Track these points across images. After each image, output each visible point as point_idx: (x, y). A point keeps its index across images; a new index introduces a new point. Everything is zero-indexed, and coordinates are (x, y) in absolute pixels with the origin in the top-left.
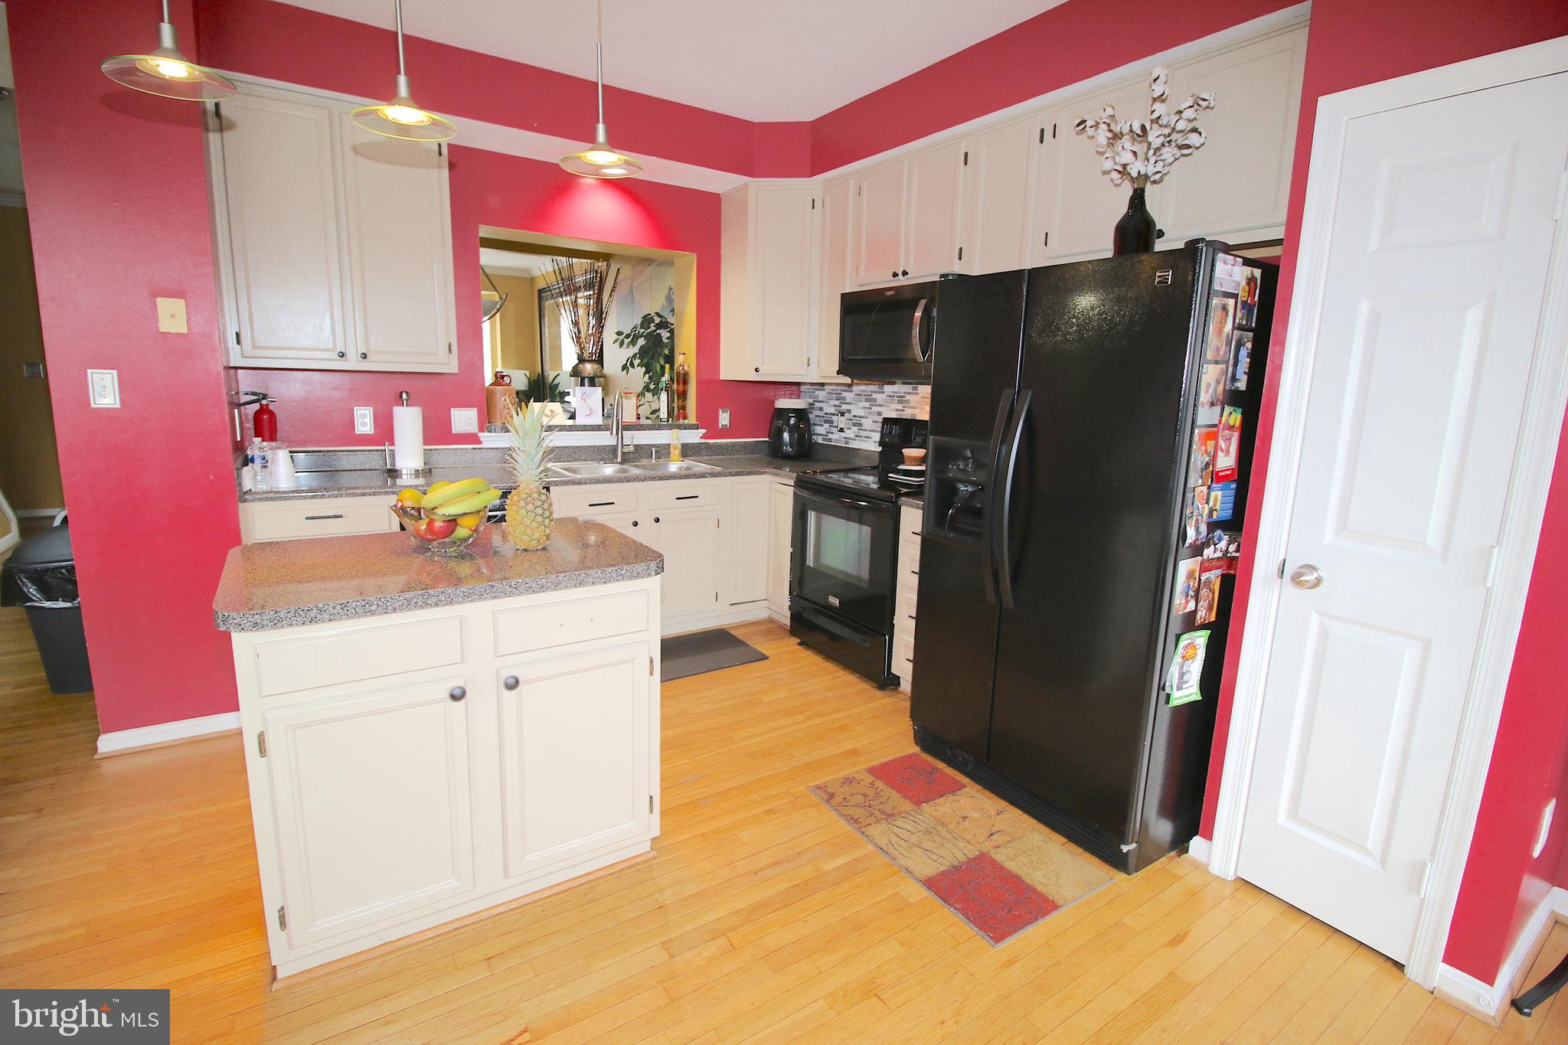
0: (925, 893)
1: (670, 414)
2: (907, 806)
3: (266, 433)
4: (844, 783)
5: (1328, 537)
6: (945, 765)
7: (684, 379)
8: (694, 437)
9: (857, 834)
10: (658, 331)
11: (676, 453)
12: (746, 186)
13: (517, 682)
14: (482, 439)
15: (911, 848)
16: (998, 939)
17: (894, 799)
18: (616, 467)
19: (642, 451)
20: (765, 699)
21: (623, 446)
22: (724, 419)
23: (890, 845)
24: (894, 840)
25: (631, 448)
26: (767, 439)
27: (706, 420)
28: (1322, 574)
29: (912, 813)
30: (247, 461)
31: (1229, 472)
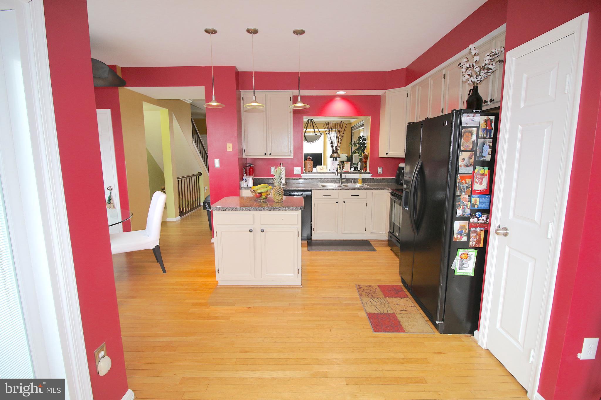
0: (366, 316)
1: (362, 169)
2: (382, 296)
3: (248, 174)
4: (367, 286)
5: (511, 217)
6: (407, 291)
7: (366, 157)
8: (368, 176)
9: (359, 299)
10: (364, 142)
11: (360, 181)
12: (385, 92)
13: (264, 231)
14: (302, 176)
15: (372, 305)
16: (375, 331)
17: (380, 294)
18: (339, 185)
19: (348, 181)
20: (364, 261)
21: (342, 179)
22: (380, 170)
23: (366, 303)
24: (369, 302)
25: (345, 180)
26: (395, 178)
27: (373, 171)
28: (508, 231)
29: (381, 298)
30: (243, 180)
31: (484, 191)
